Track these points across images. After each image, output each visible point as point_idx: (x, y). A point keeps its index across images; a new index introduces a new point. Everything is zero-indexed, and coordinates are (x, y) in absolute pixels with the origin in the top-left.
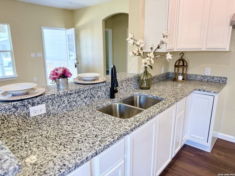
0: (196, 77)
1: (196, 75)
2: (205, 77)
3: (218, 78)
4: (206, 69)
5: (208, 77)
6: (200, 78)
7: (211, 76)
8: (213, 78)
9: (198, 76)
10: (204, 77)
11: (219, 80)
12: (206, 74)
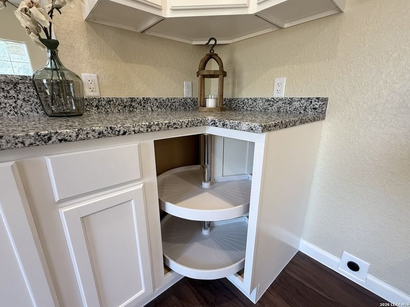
0: (255, 103)
1: (255, 100)
2: (272, 103)
3: (303, 101)
4: (277, 80)
5: (280, 100)
6: (261, 105)
7: (286, 99)
8: (291, 101)
9: (258, 102)
10: (270, 101)
11: (305, 108)
12: (276, 95)
